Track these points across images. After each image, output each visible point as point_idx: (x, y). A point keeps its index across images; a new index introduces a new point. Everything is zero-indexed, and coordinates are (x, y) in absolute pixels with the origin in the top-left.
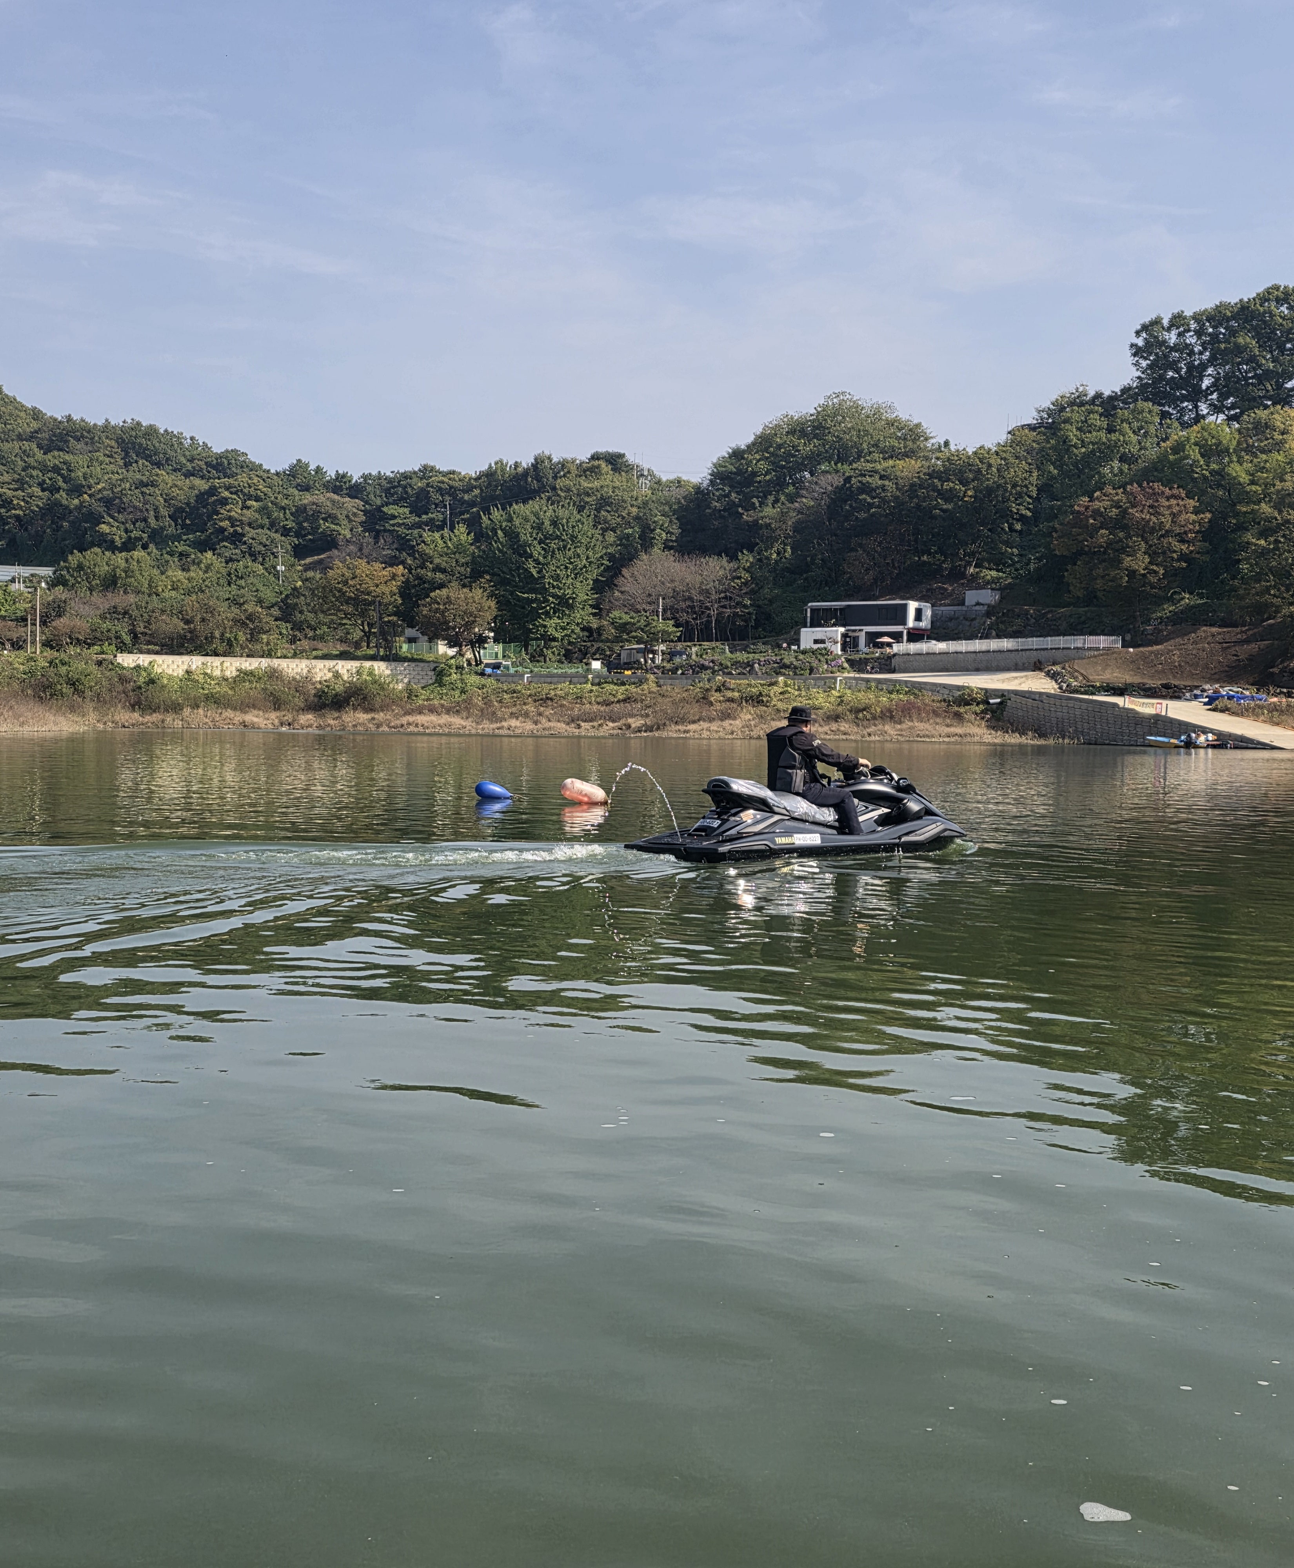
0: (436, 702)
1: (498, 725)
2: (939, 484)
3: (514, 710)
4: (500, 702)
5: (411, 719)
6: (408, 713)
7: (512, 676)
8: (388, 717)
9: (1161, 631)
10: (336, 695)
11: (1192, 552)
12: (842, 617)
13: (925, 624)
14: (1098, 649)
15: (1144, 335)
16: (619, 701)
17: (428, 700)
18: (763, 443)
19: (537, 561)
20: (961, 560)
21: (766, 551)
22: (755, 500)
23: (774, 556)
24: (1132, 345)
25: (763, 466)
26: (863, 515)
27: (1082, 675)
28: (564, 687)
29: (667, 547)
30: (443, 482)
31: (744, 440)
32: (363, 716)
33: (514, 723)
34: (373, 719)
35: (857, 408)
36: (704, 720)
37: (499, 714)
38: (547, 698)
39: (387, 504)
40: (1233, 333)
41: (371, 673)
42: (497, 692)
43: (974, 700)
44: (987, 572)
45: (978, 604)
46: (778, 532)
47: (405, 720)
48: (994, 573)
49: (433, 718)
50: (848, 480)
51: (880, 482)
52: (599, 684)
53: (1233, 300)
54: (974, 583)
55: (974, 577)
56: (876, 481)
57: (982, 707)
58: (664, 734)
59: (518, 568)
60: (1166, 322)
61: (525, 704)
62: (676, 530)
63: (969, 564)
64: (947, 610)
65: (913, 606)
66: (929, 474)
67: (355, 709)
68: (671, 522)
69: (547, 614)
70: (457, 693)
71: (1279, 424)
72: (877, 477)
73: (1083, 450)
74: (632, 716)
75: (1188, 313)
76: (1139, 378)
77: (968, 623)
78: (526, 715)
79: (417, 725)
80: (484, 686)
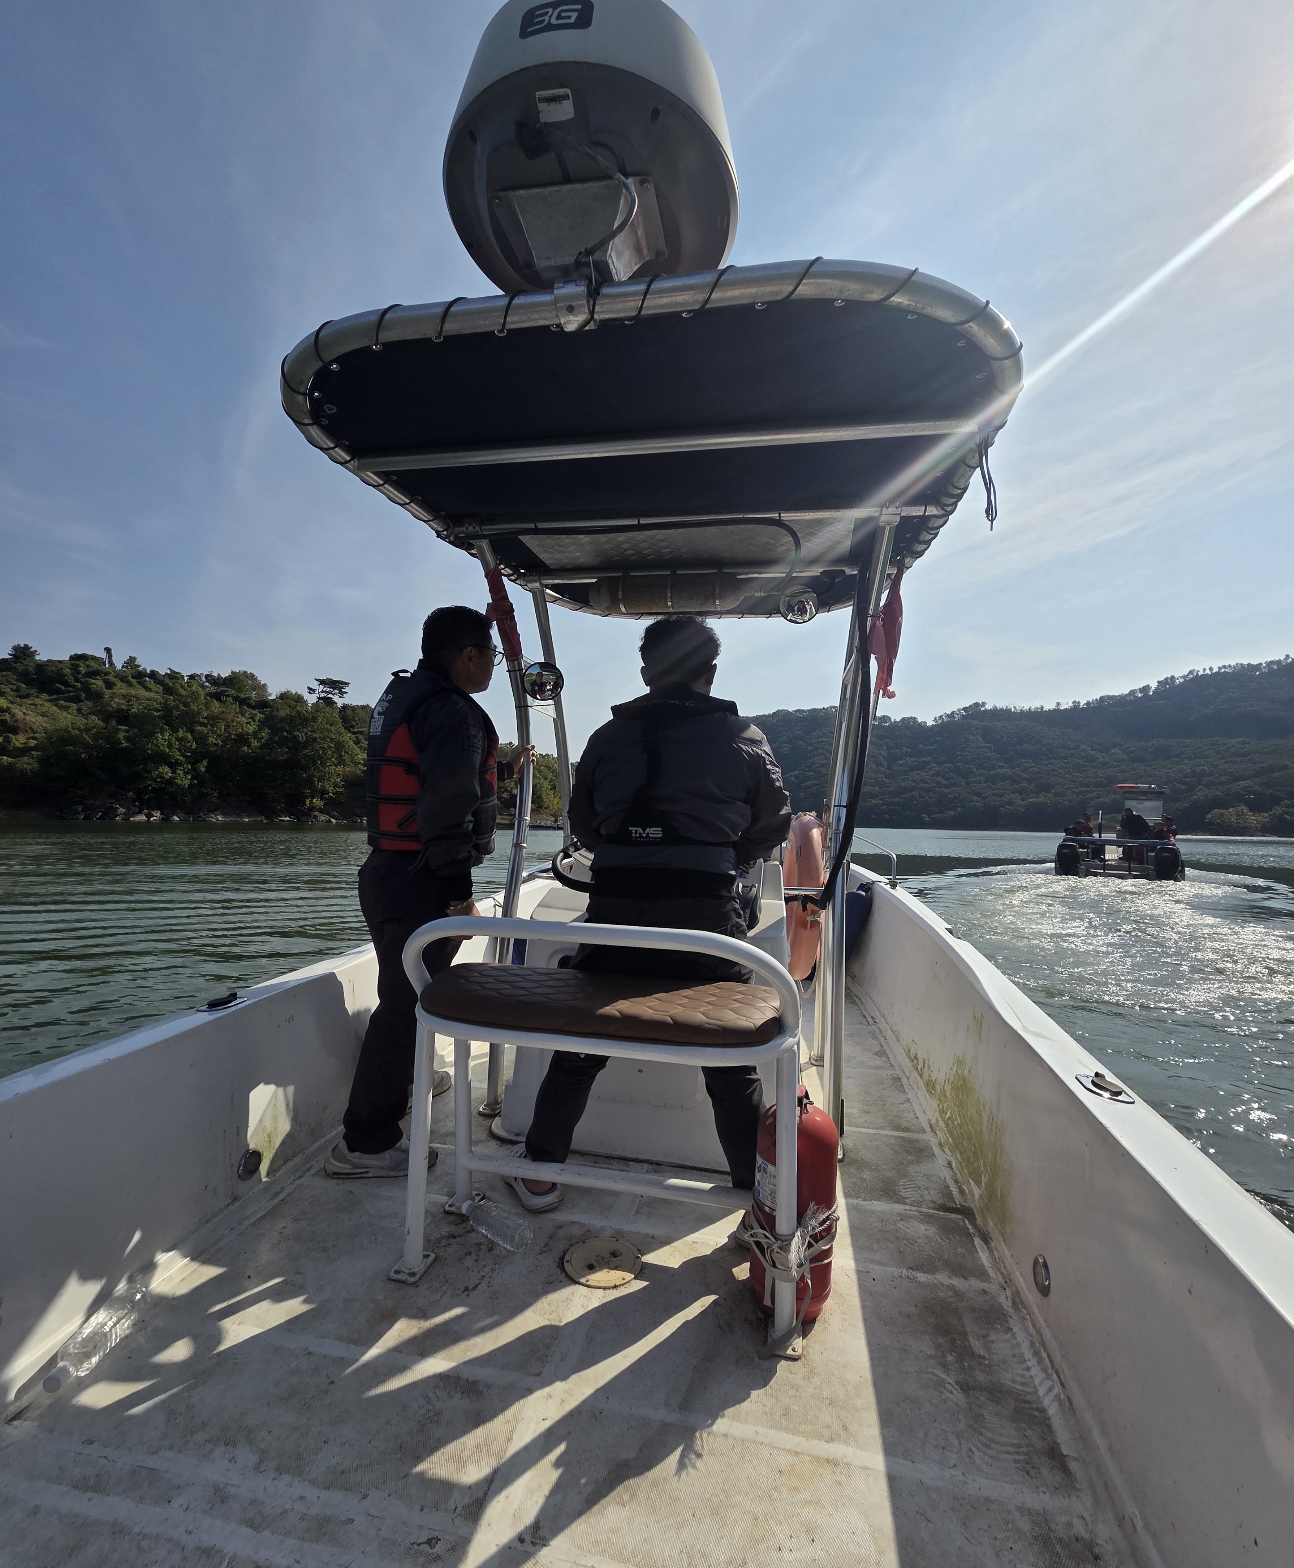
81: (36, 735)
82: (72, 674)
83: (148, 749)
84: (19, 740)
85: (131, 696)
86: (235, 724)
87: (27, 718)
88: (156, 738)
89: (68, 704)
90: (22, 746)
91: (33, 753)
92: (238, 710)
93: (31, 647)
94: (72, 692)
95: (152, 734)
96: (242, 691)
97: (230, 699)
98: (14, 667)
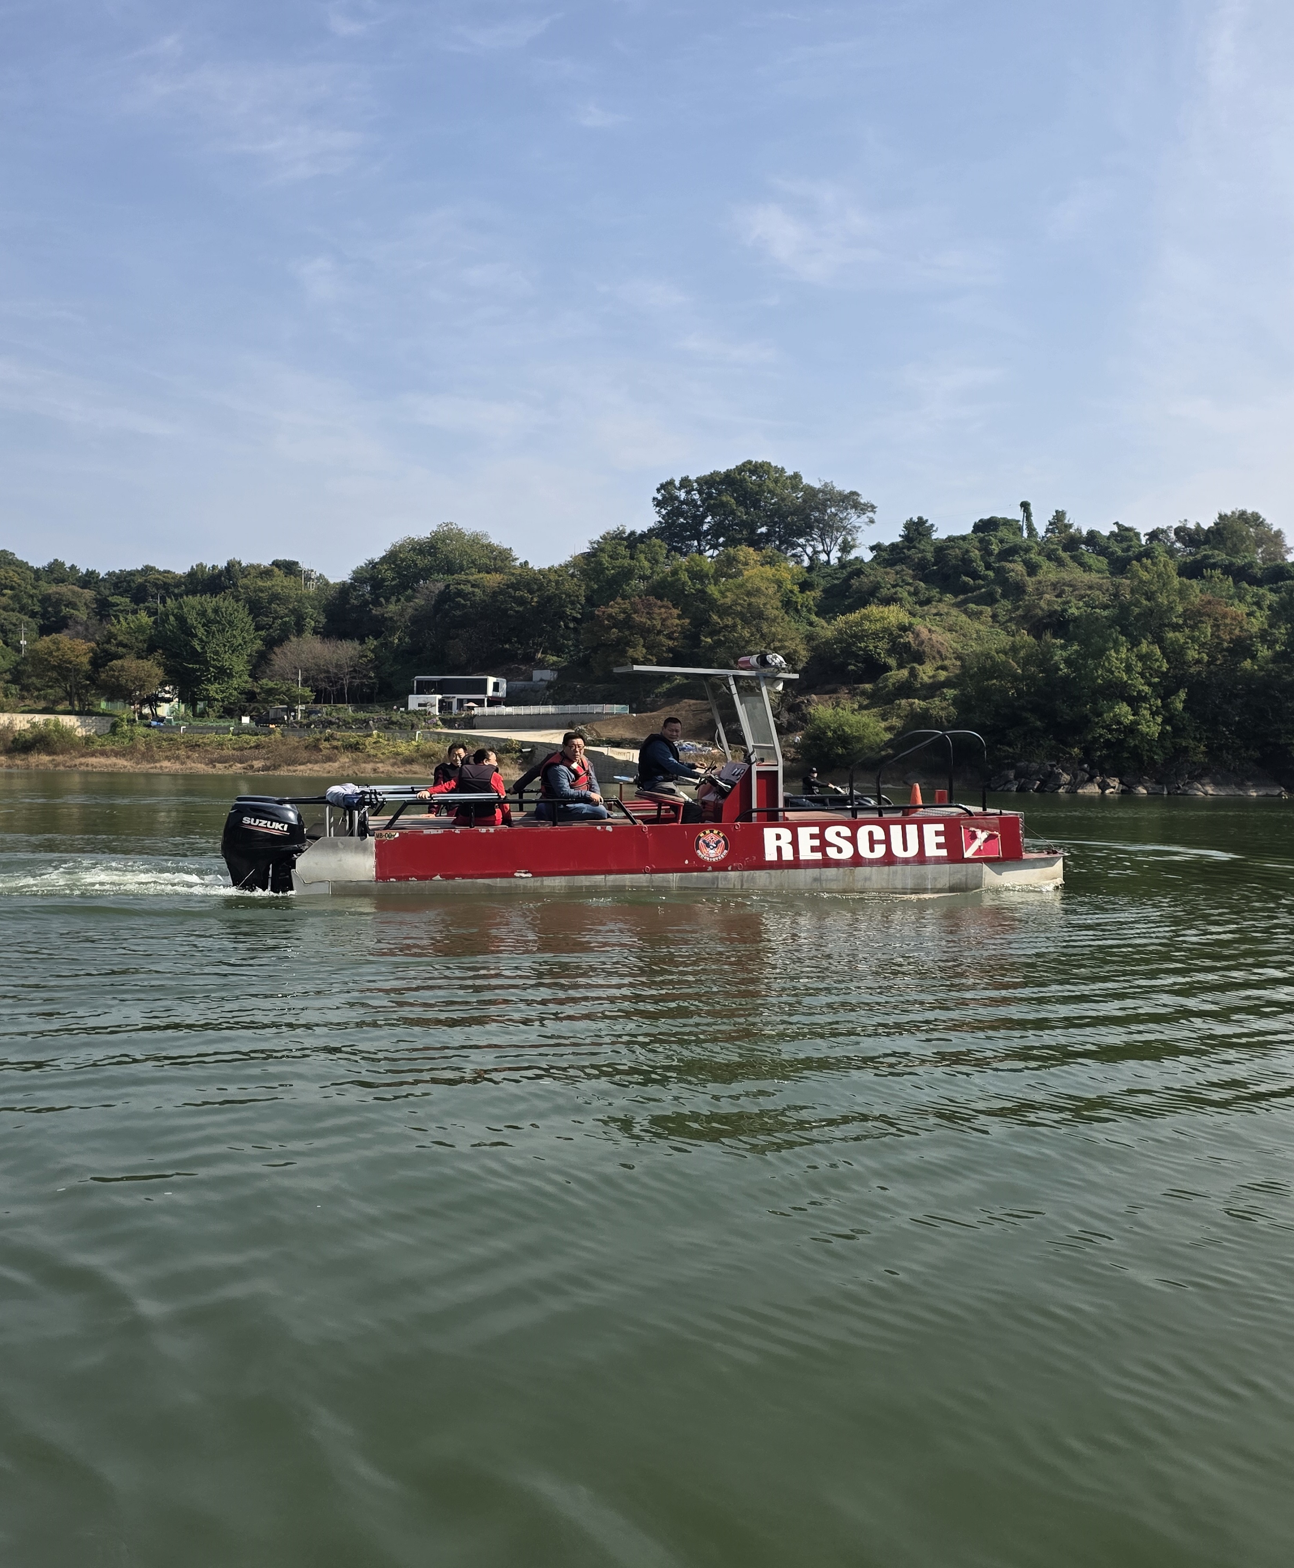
0: (108, 747)
1: (152, 765)
2: (513, 592)
3: (169, 754)
4: (159, 747)
5: (83, 760)
6: (83, 756)
7: (173, 727)
8: (66, 758)
9: (657, 701)
10: (26, 741)
11: (676, 646)
12: (439, 687)
13: (502, 693)
14: (612, 714)
15: (663, 491)
16: (251, 748)
17: (103, 745)
18: (392, 557)
19: (201, 640)
20: (531, 648)
21: (390, 637)
22: (382, 600)
23: (396, 641)
24: (654, 499)
25: (389, 574)
26: (458, 613)
27: (597, 732)
28: (212, 736)
29: (315, 632)
30: (158, 579)
31: (377, 554)
32: (45, 758)
33: (166, 764)
34: (53, 760)
35: (460, 534)
36: (311, 763)
37: (157, 757)
38: (196, 745)
39: (113, 595)
40: (720, 493)
41: (57, 724)
42: (158, 740)
43: (513, 749)
44: (551, 657)
45: (542, 680)
46: (399, 624)
47: (78, 761)
48: (555, 658)
49: (103, 760)
50: (447, 586)
51: (471, 589)
52: (238, 734)
53: (723, 470)
54: (541, 665)
55: (542, 661)
56: (468, 588)
57: (518, 754)
58: (277, 773)
59: (186, 645)
60: (677, 484)
61: (178, 749)
62: (323, 619)
63: (537, 651)
64: (519, 684)
65: (491, 680)
66: (507, 585)
67: (39, 753)
68: (318, 613)
69: (209, 680)
70: (127, 740)
71: (742, 558)
72: (469, 585)
73: (612, 572)
74: (256, 759)
75: (693, 477)
76: (659, 522)
77: (533, 694)
78: (178, 758)
79: (87, 765)
80: (148, 735)
81: (946, 662)
82: (982, 558)
83: (1098, 677)
84: (926, 672)
85: (1064, 584)
86: (1228, 621)
87: (934, 636)
88: (1108, 659)
89: (980, 608)
90: (931, 680)
91: (945, 690)
92: (1232, 591)
93: (927, 521)
94: (983, 586)
95: (1100, 653)
96: (1237, 552)
97: (1218, 572)
98: (909, 557)
